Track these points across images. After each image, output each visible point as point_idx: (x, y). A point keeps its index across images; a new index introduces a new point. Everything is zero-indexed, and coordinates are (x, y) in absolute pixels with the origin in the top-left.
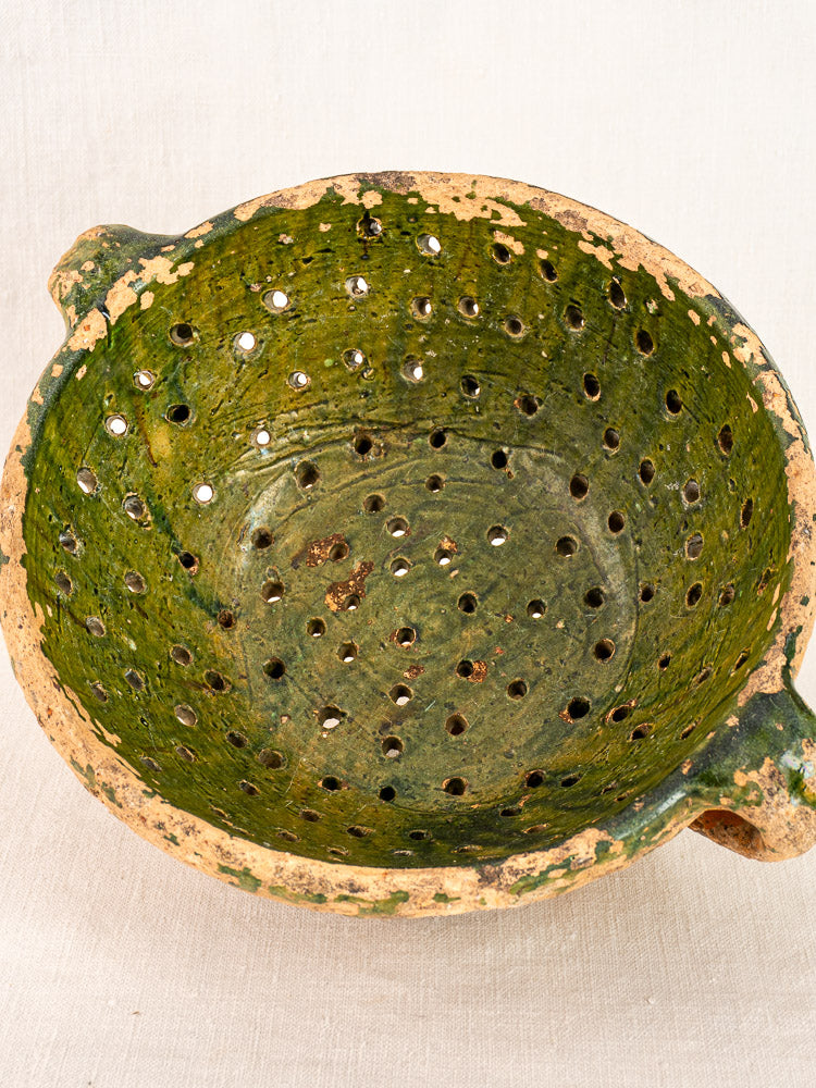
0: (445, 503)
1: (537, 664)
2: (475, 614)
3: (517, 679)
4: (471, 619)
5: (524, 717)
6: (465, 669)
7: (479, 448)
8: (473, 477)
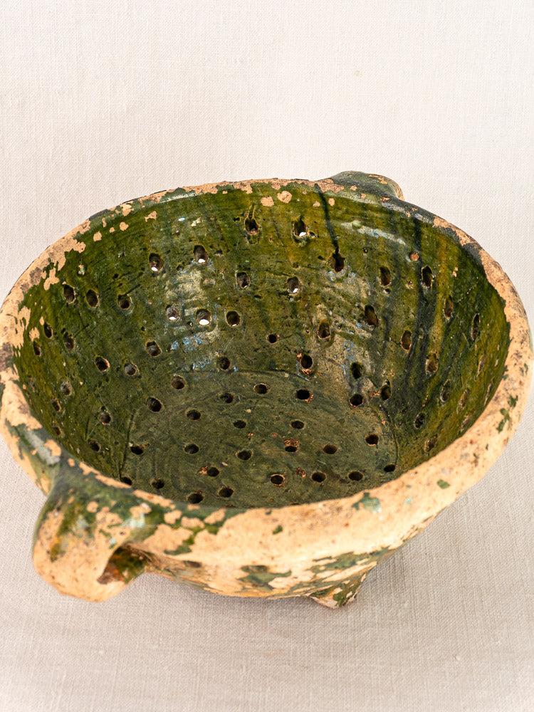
0: (172, 477)
1: (278, 419)
2: (252, 450)
3: (290, 425)
4: (255, 451)
5: (315, 419)
6: (291, 449)
7: (130, 460)
8: (150, 464)
